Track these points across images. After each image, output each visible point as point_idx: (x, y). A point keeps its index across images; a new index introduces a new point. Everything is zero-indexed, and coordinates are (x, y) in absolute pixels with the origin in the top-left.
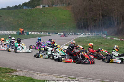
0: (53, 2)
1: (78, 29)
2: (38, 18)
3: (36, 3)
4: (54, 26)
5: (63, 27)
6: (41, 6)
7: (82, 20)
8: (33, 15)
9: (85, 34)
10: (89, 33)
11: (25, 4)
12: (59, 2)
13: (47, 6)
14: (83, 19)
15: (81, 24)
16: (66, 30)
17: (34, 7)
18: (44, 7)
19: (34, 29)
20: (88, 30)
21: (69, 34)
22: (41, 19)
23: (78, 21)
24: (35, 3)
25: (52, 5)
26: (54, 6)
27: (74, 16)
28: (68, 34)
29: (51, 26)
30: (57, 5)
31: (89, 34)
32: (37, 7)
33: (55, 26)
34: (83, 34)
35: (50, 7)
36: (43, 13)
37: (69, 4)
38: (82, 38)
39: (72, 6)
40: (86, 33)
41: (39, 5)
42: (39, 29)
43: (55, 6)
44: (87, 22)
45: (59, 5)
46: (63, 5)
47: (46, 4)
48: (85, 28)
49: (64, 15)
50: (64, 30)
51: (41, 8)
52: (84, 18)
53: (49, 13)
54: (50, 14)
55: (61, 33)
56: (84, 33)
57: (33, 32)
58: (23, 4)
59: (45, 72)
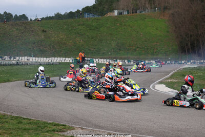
0: (137, 5)
1: (182, 53)
2: (111, 34)
3: (107, 7)
4: (138, 47)
5: (155, 51)
6: (116, 13)
7: (188, 37)
8: (101, 29)
9: (194, 63)
10: (202, 61)
11: (87, 10)
12: (147, 5)
13: (127, 13)
14: (191, 36)
15: (187, 45)
16: (160, 56)
17: (102, 14)
18: (121, 14)
19: (104, 53)
20: (199, 55)
21: (166, 62)
22: (116, 36)
23: (182, 38)
24: (104, 8)
25: (135, 11)
26: (138, 11)
27: (175, 31)
28: (164, 62)
29: (134, 48)
30: (144, 10)
31: (202, 63)
32: (109, 14)
33: (141, 48)
34: (191, 63)
35: (132, 14)
36: (118, 24)
37: (165, 8)
38: (189, 70)
39: (171, 11)
40: (197, 62)
41: (112, 10)
42: (111, 54)
43: (141, 12)
44: (198, 40)
45: (147, 11)
46: (155, 11)
47: (123, 9)
48: (194, 52)
49: (157, 29)
50: (157, 55)
51: (116, 16)
52: (192, 33)
53: (129, 26)
54: (131, 27)
55: (152, 61)
56: (192, 61)
57: (101, 58)
58: (83, 9)
59: (122, 131)
